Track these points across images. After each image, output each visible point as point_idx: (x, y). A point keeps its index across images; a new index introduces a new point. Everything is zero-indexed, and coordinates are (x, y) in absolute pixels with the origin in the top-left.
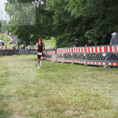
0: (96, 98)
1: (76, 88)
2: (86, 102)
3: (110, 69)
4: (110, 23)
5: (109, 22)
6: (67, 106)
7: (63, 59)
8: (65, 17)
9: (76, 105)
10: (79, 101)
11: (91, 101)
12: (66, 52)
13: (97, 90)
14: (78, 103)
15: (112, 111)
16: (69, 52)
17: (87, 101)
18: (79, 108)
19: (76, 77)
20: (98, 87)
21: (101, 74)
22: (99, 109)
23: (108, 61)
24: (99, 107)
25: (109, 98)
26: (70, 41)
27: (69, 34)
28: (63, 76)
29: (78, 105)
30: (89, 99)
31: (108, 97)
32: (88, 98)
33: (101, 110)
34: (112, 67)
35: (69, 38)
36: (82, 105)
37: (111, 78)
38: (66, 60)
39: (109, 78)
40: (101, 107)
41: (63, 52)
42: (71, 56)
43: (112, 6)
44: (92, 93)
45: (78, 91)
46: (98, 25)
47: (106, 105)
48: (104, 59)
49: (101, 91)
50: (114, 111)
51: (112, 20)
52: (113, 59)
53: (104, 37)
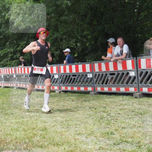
0: (44, 132)
1: (18, 121)
2: (30, 139)
3: (63, 95)
4: (64, 37)
5: (63, 35)
6: (5, 144)
7: (3, 82)
8: (7, 26)
9: (17, 143)
10: (21, 138)
11: (37, 136)
12: (7, 73)
13: (45, 122)
14: (20, 140)
15: (63, 148)
16: (11, 73)
17: (31, 137)
18: (21, 146)
19: (19, 105)
20: (47, 118)
21: (52, 101)
22: (46, 147)
23: (61, 85)
24: (46, 144)
25: (59, 132)
26: (12, 59)
27: (12, 50)
28: (2, 105)
29: (20, 143)
30: (35, 135)
31: (58, 130)
32: (33, 133)
33: (49, 148)
34: (66, 92)
35: (12, 55)
36: (24, 142)
37: (63, 107)
38: (7, 84)
39: (62, 106)
40: (50, 144)
41: (3, 73)
42: (14, 78)
43: (66, 15)
44: (38, 126)
45: (21, 124)
46: (50, 38)
47: (55, 141)
48: (57, 82)
49: (51, 123)
50: (65, 149)
51: (67, 33)
52: (67, 82)
53: (57, 54)
